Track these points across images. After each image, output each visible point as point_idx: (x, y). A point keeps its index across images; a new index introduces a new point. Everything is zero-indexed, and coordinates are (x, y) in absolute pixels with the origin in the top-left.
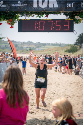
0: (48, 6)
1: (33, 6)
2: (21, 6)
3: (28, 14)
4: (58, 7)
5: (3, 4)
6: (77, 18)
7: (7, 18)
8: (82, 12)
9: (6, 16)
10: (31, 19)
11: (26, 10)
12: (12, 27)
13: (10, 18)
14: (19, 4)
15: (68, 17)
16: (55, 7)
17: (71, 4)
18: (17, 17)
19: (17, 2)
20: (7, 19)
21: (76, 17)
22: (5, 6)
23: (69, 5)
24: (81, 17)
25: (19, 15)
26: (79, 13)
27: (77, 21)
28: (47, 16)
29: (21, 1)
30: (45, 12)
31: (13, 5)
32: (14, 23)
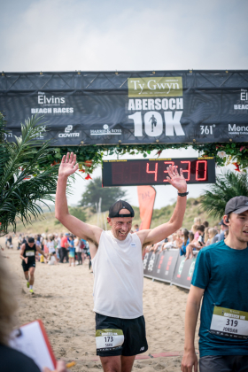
0: (164, 132)
1: (133, 133)
2: (109, 133)
3: (123, 148)
5: (72, 131)
6: (221, 154)
7: (81, 158)
8: (230, 144)
9: (78, 154)
10: (129, 161)
11: (120, 141)
12: (88, 177)
13: (88, 158)
14: (106, 131)
15: (202, 153)
16: (178, 134)
17: (209, 128)
18: (100, 156)
19: (100, 127)
22: (77, 134)
23: (204, 130)
24: (228, 153)
25: (105, 153)
26: (225, 144)
27: (221, 162)
28: (159, 153)
29: (109, 125)
30: (158, 145)
31: (94, 133)
32: (93, 168)
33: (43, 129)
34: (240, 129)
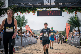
3: (41, 8)
4: (55, 5)
9: (32, 9)
10: (43, 11)
11: (41, 6)
12: (34, 14)
13: (34, 10)
15: (60, 9)
18: (37, 9)
19: (36, 3)
20: (32, 10)
21: (63, 9)
23: (60, 4)
24: (65, 9)
26: (65, 7)
27: (64, 11)
28: (50, 9)
30: (49, 7)
32: (35, 12)
33: (24, 3)
34: (68, 4)
